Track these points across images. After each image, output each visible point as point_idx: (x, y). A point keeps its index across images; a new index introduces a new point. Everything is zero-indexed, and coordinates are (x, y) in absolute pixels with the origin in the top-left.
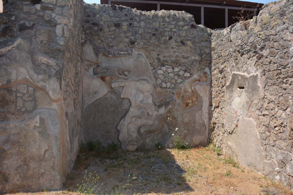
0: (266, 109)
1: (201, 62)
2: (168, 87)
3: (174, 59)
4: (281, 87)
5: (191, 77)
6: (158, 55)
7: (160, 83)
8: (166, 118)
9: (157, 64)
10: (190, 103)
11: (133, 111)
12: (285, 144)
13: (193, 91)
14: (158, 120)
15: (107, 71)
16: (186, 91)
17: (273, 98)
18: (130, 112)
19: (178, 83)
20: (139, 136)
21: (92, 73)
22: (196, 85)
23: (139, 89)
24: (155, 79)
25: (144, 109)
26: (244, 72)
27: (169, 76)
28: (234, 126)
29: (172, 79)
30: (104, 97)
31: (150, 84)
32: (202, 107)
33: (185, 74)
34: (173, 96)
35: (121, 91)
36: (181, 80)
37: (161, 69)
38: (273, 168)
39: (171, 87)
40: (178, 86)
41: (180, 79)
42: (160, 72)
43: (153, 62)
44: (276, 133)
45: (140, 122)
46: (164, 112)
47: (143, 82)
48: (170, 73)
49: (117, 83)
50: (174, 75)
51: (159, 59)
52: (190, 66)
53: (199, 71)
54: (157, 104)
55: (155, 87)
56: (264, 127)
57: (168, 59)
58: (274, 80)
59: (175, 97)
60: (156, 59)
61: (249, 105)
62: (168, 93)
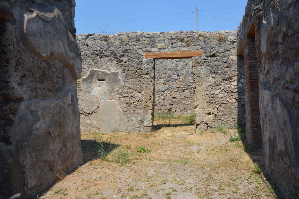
0: (126, 93)
4: (137, 80)
12: (142, 111)
17: (132, 86)
28: (95, 108)
38: (134, 126)
44: (135, 106)
56: (125, 104)
58: (132, 76)
61: (111, 91)
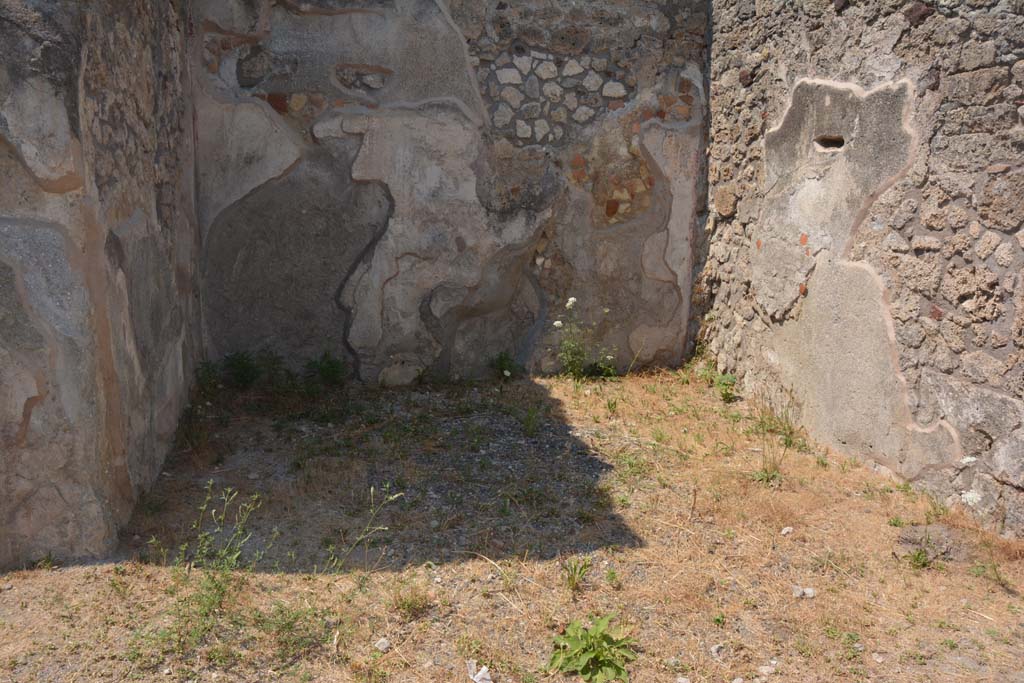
0: (931, 228)
1: (670, 42)
2: (539, 136)
3: (564, 26)
4: (1005, 138)
5: (628, 101)
6: (502, 6)
7: (508, 120)
8: (531, 259)
9: (496, 44)
10: (624, 202)
11: (402, 232)
12: (1000, 363)
13: (634, 157)
14: (501, 267)
15: (294, 70)
16: (608, 156)
17: (964, 182)
18: (390, 236)
19: (577, 122)
20: (427, 328)
21: (233, 81)
22: (647, 130)
23: (423, 145)
24: (488, 106)
25: (443, 224)
26: (845, 77)
27: (542, 93)
28: (792, 292)
29: (554, 107)
30: (285, 178)
31: (467, 125)
32: (667, 218)
33: (605, 86)
34: (557, 174)
35: (352, 154)
36: (592, 112)
37: (511, 65)
38: (940, 455)
39: (551, 137)
40: (577, 134)
41: (584, 108)
42: (508, 76)
43: (480, 37)
44: (964, 320)
45: (430, 275)
46: (523, 236)
47: (442, 116)
48: (547, 80)
49: (337, 122)
50: (565, 89)
51: (502, 24)
52: (628, 55)
53: (661, 76)
54: (497, 204)
55: (488, 135)
56: (918, 297)
57: (540, 26)
58: (974, 109)
59: (567, 177)
60: (493, 22)
61: (861, 208)
62: (540, 162)
